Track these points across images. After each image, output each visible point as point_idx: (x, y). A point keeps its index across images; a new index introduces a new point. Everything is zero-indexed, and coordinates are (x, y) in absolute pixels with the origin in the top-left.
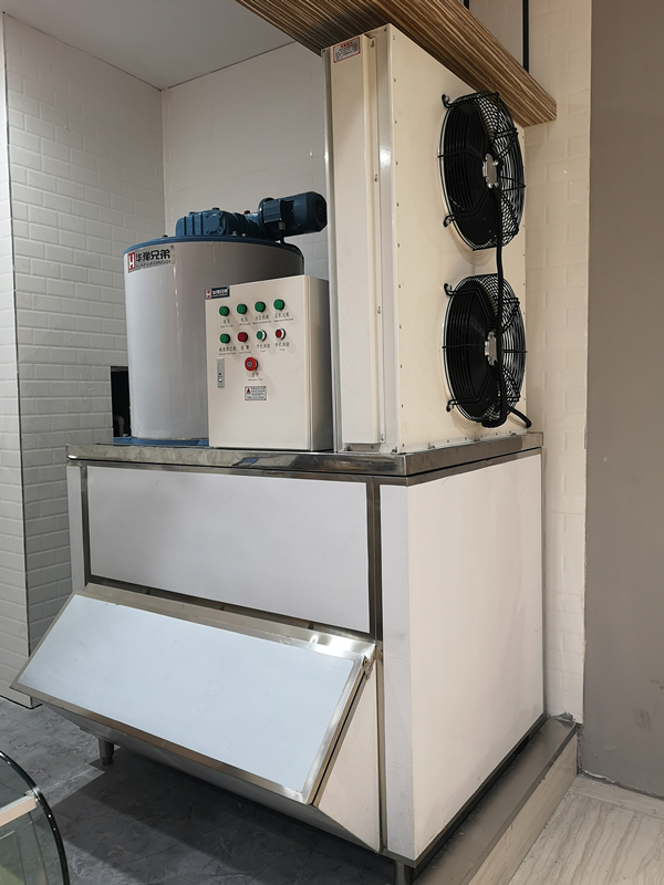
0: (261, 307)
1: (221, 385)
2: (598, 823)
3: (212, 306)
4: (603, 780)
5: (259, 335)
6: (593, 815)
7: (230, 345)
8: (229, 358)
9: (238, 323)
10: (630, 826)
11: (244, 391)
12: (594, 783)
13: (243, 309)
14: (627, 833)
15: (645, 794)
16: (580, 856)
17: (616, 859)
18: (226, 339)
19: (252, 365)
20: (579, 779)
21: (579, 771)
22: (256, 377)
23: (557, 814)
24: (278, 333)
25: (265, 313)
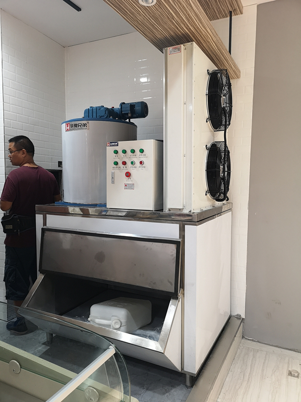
0: (133, 151)
1: (113, 182)
2: (254, 357)
3: (110, 150)
4: (252, 340)
5: (132, 163)
6: (251, 354)
7: (118, 166)
8: (117, 171)
9: (121, 157)
10: (266, 357)
11: (124, 186)
12: (249, 341)
13: (125, 152)
14: (265, 360)
15: (269, 345)
16: (249, 370)
17: (263, 370)
18: (116, 163)
19: (128, 175)
20: (243, 340)
21: (243, 337)
22: (129, 180)
23: (237, 354)
24: (141, 163)
25: (135, 154)
